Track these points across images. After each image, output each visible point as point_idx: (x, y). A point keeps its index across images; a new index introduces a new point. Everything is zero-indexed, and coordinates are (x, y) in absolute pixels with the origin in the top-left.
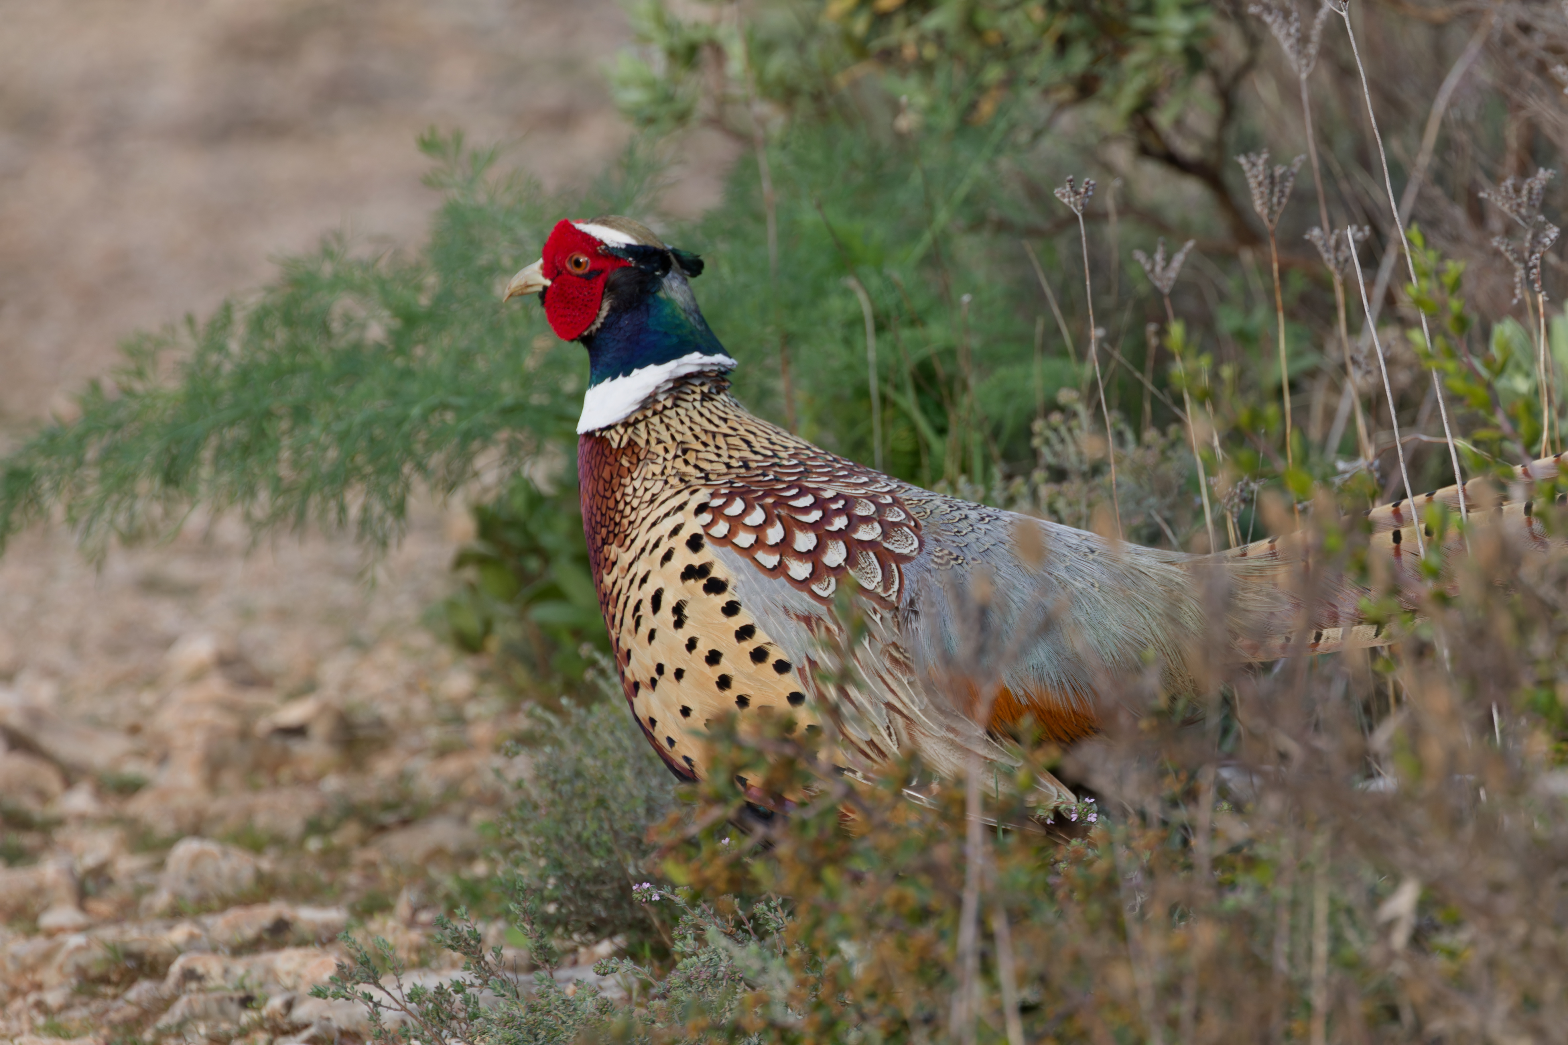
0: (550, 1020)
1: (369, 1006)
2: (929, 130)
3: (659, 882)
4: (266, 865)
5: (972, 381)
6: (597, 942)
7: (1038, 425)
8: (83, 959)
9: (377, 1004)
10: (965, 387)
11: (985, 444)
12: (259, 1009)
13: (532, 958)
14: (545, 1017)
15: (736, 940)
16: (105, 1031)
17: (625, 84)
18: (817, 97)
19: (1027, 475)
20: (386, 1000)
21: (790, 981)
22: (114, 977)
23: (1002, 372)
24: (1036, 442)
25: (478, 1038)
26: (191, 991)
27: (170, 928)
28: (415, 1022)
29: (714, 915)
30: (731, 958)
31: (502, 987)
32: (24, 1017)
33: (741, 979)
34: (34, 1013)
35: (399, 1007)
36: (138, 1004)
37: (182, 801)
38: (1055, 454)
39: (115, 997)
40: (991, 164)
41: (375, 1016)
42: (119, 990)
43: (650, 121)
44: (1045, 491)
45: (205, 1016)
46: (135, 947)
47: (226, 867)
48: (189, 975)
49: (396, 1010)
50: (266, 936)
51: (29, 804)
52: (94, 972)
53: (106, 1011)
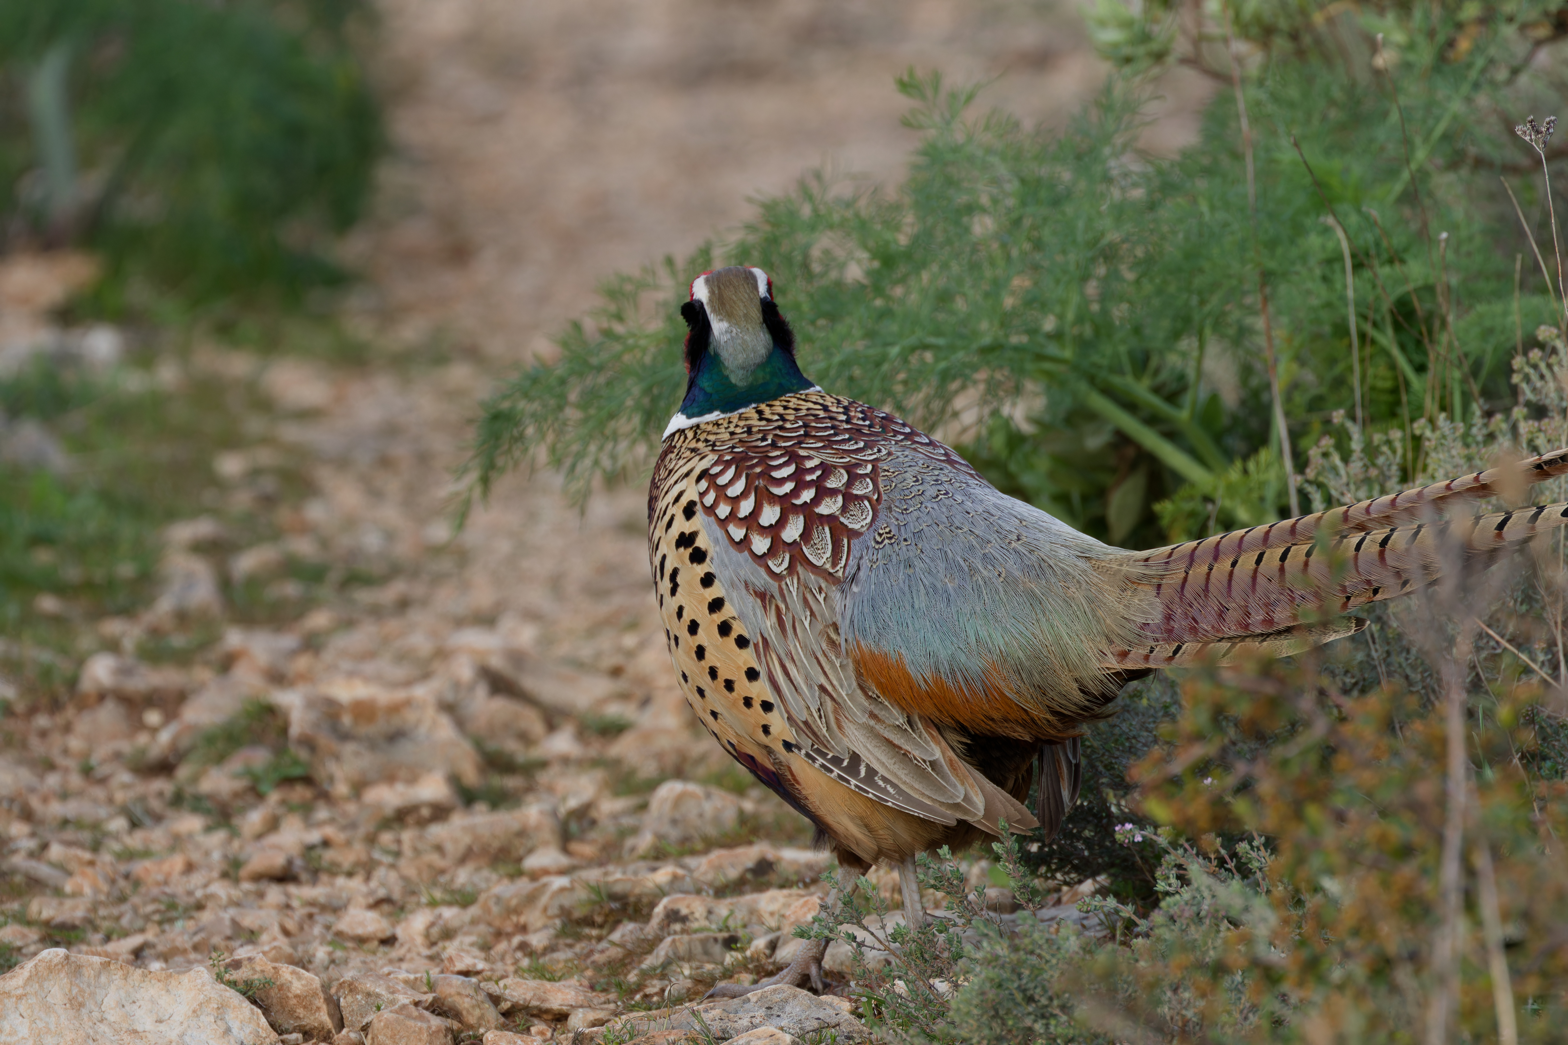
0: (1034, 959)
1: (852, 946)
2: (1407, 66)
3: (1141, 821)
4: (748, 806)
5: (1451, 318)
6: (1080, 882)
7: (1518, 362)
8: (567, 901)
9: (861, 944)
10: (1444, 324)
11: (1464, 381)
12: (742, 950)
13: (1014, 897)
14: (1029, 957)
15: (1220, 879)
16: (589, 973)
17: (1102, 23)
18: (1294, 36)
19: (1507, 411)
20: (869, 940)
21: (1272, 918)
22: (599, 919)
23: (1481, 308)
24: (1516, 379)
25: (962, 978)
26: (675, 933)
27: (654, 870)
28: (898, 961)
29: (1197, 855)
30: (1214, 896)
31: (986, 926)
32: (509, 961)
33: (1224, 917)
34: (519, 955)
35: (882, 948)
36: (621, 945)
37: (664, 743)
38: (1534, 390)
39: (600, 939)
40: (1469, 100)
41: (858, 956)
42: (604, 932)
43: (1128, 60)
44: (1525, 427)
45: (689, 957)
46: (618, 889)
47: (708, 807)
48: (673, 916)
49: (880, 950)
50: (749, 876)
51: (511, 746)
52: (577, 914)
53: (591, 952)
